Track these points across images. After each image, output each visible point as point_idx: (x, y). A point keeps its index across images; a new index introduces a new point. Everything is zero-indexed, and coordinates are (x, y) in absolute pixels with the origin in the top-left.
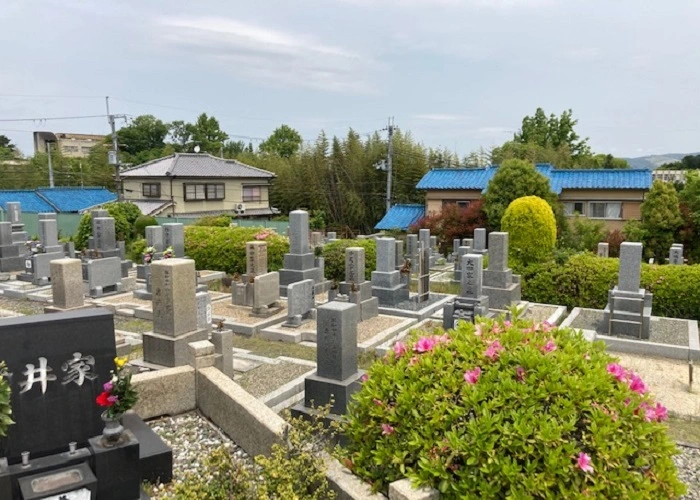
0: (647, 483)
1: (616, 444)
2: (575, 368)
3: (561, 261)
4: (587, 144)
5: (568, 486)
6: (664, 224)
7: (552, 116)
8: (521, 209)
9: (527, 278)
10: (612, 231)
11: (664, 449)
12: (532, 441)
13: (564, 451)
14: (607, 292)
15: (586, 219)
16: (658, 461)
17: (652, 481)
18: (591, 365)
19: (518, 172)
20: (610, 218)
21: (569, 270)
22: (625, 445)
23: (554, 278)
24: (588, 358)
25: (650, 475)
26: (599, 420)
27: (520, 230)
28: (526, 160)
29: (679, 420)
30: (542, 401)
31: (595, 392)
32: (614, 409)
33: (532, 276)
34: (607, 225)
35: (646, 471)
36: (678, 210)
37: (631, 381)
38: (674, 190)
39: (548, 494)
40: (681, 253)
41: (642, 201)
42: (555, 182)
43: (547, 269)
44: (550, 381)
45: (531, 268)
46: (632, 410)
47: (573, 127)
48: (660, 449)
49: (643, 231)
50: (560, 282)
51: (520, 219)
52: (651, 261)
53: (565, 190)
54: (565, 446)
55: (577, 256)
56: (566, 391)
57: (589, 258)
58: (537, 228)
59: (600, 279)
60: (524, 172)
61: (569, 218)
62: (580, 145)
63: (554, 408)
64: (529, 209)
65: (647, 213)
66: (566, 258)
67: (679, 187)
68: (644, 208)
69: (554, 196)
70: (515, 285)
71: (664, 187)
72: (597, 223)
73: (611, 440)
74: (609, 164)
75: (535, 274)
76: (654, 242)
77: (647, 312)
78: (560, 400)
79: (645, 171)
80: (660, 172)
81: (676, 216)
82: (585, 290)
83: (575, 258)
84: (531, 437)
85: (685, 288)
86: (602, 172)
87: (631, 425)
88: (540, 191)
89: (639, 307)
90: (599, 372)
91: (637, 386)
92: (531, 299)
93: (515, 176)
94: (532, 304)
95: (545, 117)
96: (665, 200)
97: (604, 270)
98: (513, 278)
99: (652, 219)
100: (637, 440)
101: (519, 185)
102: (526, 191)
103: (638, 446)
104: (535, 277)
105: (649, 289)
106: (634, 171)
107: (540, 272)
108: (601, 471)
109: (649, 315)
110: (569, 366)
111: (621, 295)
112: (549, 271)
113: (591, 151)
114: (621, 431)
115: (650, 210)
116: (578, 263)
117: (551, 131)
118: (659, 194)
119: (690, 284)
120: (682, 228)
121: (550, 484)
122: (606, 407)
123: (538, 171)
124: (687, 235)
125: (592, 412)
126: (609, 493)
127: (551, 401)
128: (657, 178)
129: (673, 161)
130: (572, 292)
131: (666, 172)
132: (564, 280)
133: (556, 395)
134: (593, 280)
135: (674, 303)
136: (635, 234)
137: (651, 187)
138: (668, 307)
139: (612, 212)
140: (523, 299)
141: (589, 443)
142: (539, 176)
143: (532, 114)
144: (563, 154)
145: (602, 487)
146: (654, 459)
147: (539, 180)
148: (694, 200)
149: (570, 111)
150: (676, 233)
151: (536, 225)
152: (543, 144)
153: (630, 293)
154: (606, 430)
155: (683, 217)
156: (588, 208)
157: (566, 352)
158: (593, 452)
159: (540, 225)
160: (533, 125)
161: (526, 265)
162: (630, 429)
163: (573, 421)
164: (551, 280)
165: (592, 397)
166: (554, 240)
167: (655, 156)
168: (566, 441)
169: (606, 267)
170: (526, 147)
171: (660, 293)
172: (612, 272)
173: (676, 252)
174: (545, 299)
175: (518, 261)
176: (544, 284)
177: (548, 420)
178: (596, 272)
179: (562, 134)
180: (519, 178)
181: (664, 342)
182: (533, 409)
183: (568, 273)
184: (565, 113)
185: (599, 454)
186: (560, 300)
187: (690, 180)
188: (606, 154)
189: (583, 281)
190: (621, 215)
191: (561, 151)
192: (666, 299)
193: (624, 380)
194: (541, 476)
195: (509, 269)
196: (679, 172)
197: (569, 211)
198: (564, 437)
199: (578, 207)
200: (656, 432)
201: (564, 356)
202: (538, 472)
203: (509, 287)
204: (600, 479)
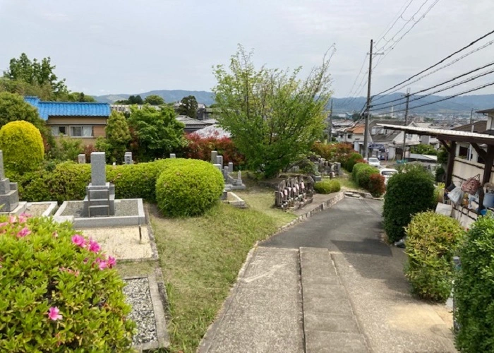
0: (104, 313)
1: (78, 293)
2: (46, 245)
3: (50, 169)
4: (65, 83)
5: (43, 336)
6: (120, 139)
7: (35, 60)
8: (13, 131)
9: (24, 185)
10: (88, 146)
11: (114, 286)
12: (10, 312)
13: (38, 311)
14: (85, 188)
15: (69, 138)
16: (110, 295)
17: (107, 310)
18: (59, 240)
19: (9, 102)
20: (85, 136)
21: (57, 175)
22: (85, 291)
23: (46, 182)
24: (57, 235)
25: (106, 306)
26: (65, 279)
27: (14, 148)
28: (16, 94)
29: (135, 263)
30: (17, 278)
31: (62, 260)
32: (77, 268)
33: (28, 182)
34: (84, 141)
35: (103, 304)
36: (128, 130)
37: (90, 245)
38: (124, 117)
39: (27, 348)
40: (131, 158)
41: (106, 125)
42: (42, 110)
43: (40, 175)
44: (24, 260)
45: (27, 176)
46: (89, 265)
47: (53, 71)
48: (111, 286)
49: (108, 145)
50: (51, 185)
51: (12, 138)
52: (114, 164)
53: (51, 117)
54: (39, 307)
55: (62, 164)
56: (37, 264)
57: (72, 165)
58: (28, 145)
59: (81, 179)
60: (16, 102)
61: (56, 137)
62: (59, 84)
63: (28, 280)
64: (20, 130)
65: (109, 133)
66: (54, 167)
67: (127, 115)
68: (107, 129)
69: (42, 121)
70: (13, 192)
71: (118, 115)
72: (76, 140)
73: (75, 291)
74: (82, 99)
75: (30, 181)
76: (115, 152)
77: (112, 197)
78: (33, 273)
79: (105, 104)
80: (116, 106)
81: (127, 134)
82: (70, 189)
83: (60, 166)
84: (9, 309)
85: (133, 179)
86: (77, 104)
87: (90, 276)
88: (30, 117)
89: (107, 195)
90: (65, 245)
91: (94, 247)
92: (29, 200)
93: (8, 105)
94: (29, 204)
95: (28, 61)
96: (120, 124)
97: (82, 172)
98: (11, 185)
99: (113, 136)
100: (94, 285)
101: (11, 113)
102: (19, 117)
103: (95, 289)
104: (31, 183)
105: (112, 182)
106: (99, 104)
107: (34, 179)
108: (69, 316)
109: (113, 199)
110: (41, 245)
111: (95, 188)
112: (42, 177)
113: (68, 89)
114: (82, 282)
115: (111, 130)
116: (63, 169)
117: (35, 71)
118: (115, 120)
119: (136, 177)
120: (131, 142)
121: (29, 340)
122: (71, 268)
123: (28, 102)
124: (134, 146)
125: (60, 275)
126: (76, 330)
127: (26, 275)
128: (114, 110)
129: (124, 99)
130: (60, 191)
131: (120, 106)
132: (54, 182)
133: (29, 269)
134: (75, 181)
135: (129, 190)
136: (103, 147)
137: (110, 115)
138: (125, 193)
139: (87, 133)
140: (21, 200)
141: (57, 299)
142: (28, 106)
143: (18, 58)
144: (47, 90)
145: (70, 327)
146: (108, 295)
147: (29, 109)
148: (136, 124)
149: (49, 58)
150: (128, 145)
151: (28, 143)
152: (30, 81)
153: (100, 186)
154: (70, 285)
155: (131, 134)
156: (69, 130)
157: (39, 234)
158: (61, 305)
159: (31, 142)
160: (19, 66)
161: (22, 174)
162: (90, 279)
163: (45, 285)
164: (44, 184)
165: (60, 264)
166: (43, 154)
167: (113, 95)
168: (40, 303)
169: (83, 170)
170: (15, 83)
171: (120, 184)
172: (88, 173)
173: (128, 157)
174: (40, 198)
175: (15, 172)
176: (38, 188)
177: (23, 291)
178: (76, 175)
179: (45, 75)
180: (12, 107)
181: (124, 215)
182: (9, 286)
183: (56, 177)
184: (45, 59)
185: (67, 304)
186: (52, 198)
187: (133, 111)
188: (80, 92)
189: (68, 182)
190: (93, 134)
191: (45, 87)
192: (124, 188)
193: (84, 246)
194: (20, 336)
195: (7, 179)
196: (127, 106)
197: (55, 132)
198: (37, 300)
199: (62, 130)
200: (109, 276)
201: (37, 238)
202: (17, 333)
203: (8, 193)
204: (68, 322)
